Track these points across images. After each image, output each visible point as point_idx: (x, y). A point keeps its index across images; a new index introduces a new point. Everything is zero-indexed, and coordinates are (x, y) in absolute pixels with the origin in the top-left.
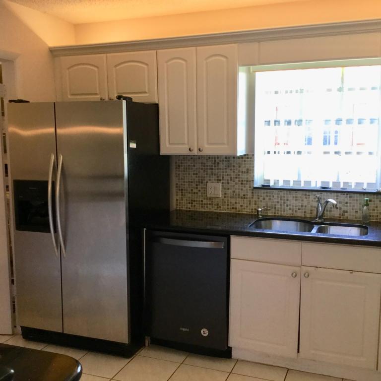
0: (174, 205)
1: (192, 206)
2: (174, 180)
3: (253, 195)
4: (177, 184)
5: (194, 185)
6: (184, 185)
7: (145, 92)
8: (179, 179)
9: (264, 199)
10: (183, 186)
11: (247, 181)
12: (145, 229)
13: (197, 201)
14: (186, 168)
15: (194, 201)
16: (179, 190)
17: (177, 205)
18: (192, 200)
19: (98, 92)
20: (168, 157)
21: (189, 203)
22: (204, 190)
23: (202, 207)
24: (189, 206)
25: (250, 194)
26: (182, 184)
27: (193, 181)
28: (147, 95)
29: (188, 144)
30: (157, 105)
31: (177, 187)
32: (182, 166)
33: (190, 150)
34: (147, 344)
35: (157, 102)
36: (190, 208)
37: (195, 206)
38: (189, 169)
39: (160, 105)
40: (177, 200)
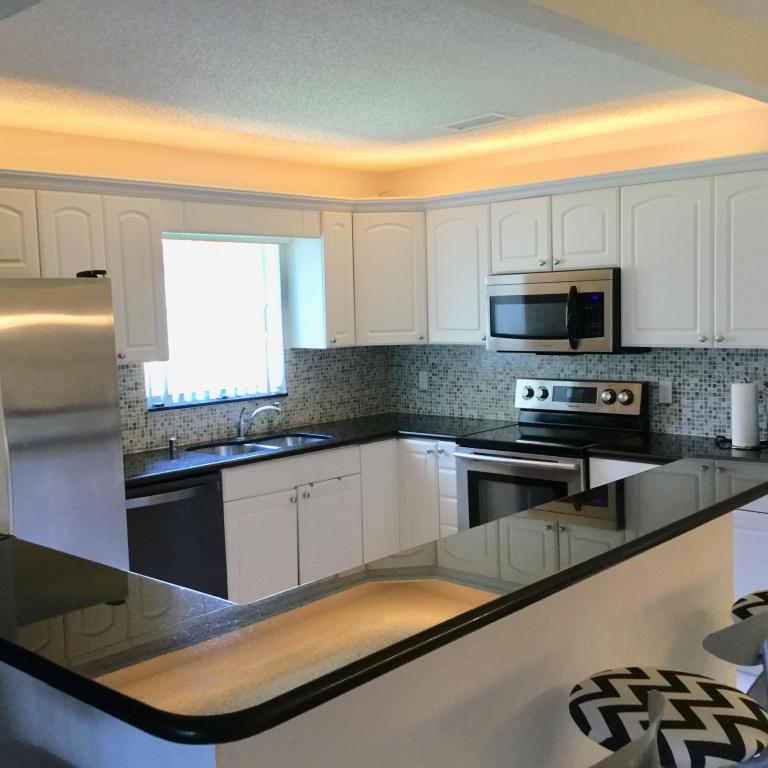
3: (147, 423)
7: (18, 261)
9: (163, 425)
11: (137, 402)
25: (142, 422)
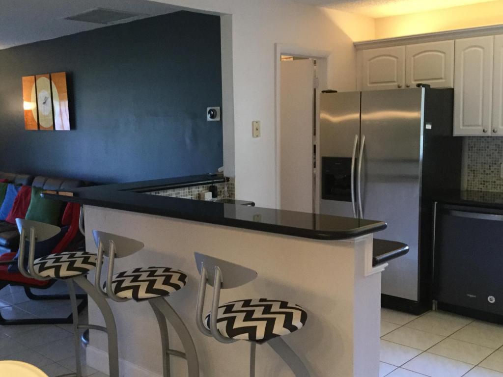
0: (465, 185)
1: (484, 187)
2: (466, 161)
4: (469, 165)
5: (487, 166)
6: (477, 166)
7: (441, 78)
8: (471, 161)
10: (475, 167)
12: (436, 203)
13: (489, 182)
14: (479, 150)
15: (487, 182)
16: (471, 171)
17: (468, 185)
18: (484, 181)
19: (395, 80)
20: (461, 139)
21: (481, 184)
22: (498, 171)
23: (494, 188)
24: (481, 186)
26: (474, 166)
27: (486, 162)
28: (443, 81)
29: (482, 126)
30: (452, 90)
31: (468, 168)
32: (475, 147)
33: (484, 131)
34: (434, 309)
35: (453, 87)
36: (481, 189)
37: (487, 186)
38: (482, 150)
39: (455, 90)
40: (468, 181)
